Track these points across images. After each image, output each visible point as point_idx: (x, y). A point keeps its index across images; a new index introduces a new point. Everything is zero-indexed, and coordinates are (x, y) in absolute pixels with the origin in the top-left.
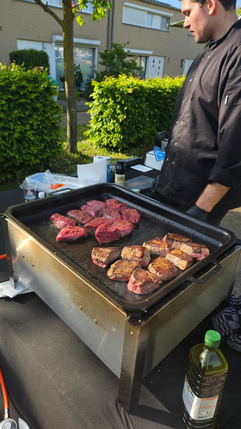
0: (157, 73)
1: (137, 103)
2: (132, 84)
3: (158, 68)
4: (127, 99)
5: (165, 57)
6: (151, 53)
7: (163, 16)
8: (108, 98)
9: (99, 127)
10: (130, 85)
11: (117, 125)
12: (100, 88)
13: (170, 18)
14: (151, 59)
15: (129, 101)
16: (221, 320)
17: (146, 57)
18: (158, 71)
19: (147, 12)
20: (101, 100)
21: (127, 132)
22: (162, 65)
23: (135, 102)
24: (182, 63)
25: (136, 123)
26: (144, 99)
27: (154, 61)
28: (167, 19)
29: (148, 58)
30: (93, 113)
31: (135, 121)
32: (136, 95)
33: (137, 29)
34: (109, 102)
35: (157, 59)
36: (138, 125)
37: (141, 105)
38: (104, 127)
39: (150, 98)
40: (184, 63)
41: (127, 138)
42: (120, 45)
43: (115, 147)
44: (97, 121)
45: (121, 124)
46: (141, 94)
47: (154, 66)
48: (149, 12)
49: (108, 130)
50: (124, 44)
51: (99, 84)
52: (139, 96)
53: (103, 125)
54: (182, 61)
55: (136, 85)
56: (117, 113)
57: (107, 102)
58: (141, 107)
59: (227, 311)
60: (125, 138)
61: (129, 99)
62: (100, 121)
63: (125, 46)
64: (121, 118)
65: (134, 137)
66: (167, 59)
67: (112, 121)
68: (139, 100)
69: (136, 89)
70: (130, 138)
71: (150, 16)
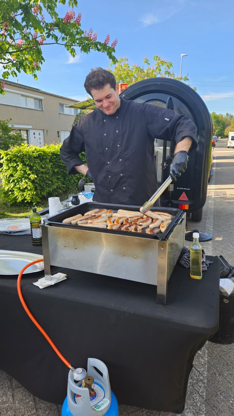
0: (39, 143)
1: (43, 164)
2: (35, 149)
3: (39, 139)
4: (34, 162)
5: (43, 130)
6: (30, 127)
7: (35, 99)
8: (17, 162)
9: (12, 187)
10: (34, 150)
11: (29, 184)
12: (7, 155)
13: (42, 100)
14: (31, 132)
15: (36, 163)
16: (185, 260)
17: (27, 131)
18: (39, 141)
19: (20, 95)
20: (10, 165)
21: (38, 188)
22: (42, 136)
23: (41, 163)
24: (58, 134)
25: (45, 180)
26: (48, 161)
27: (34, 134)
28: (39, 101)
29: (28, 131)
30: (3, 177)
31: (44, 178)
32: (41, 158)
33: (15, 108)
34: (18, 165)
35: (37, 132)
36: (47, 182)
37: (47, 165)
38: (16, 187)
39: (52, 159)
40: (60, 134)
41: (39, 193)
42: (4, 122)
43: (30, 202)
44: (9, 183)
45: (33, 182)
46: (45, 157)
47: (35, 137)
48: (22, 95)
49: (21, 188)
50: (7, 120)
51: (6, 152)
52: (43, 159)
53: (15, 185)
54: (58, 132)
55: (39, 151)
56: (28, 173)
57: (16, 166)
58: (47, 167)
59: (186, 255)
60: (38, 193)
61: (36, 162)
62: (12, 182)
63: (8, 122)
64: (33, 177)
65: (45, 191)
66: (46, 132)
67: (24, 181)
68: (44, 162)
69: (40, 153)
70: (42, 193)
71: (24, 98)
